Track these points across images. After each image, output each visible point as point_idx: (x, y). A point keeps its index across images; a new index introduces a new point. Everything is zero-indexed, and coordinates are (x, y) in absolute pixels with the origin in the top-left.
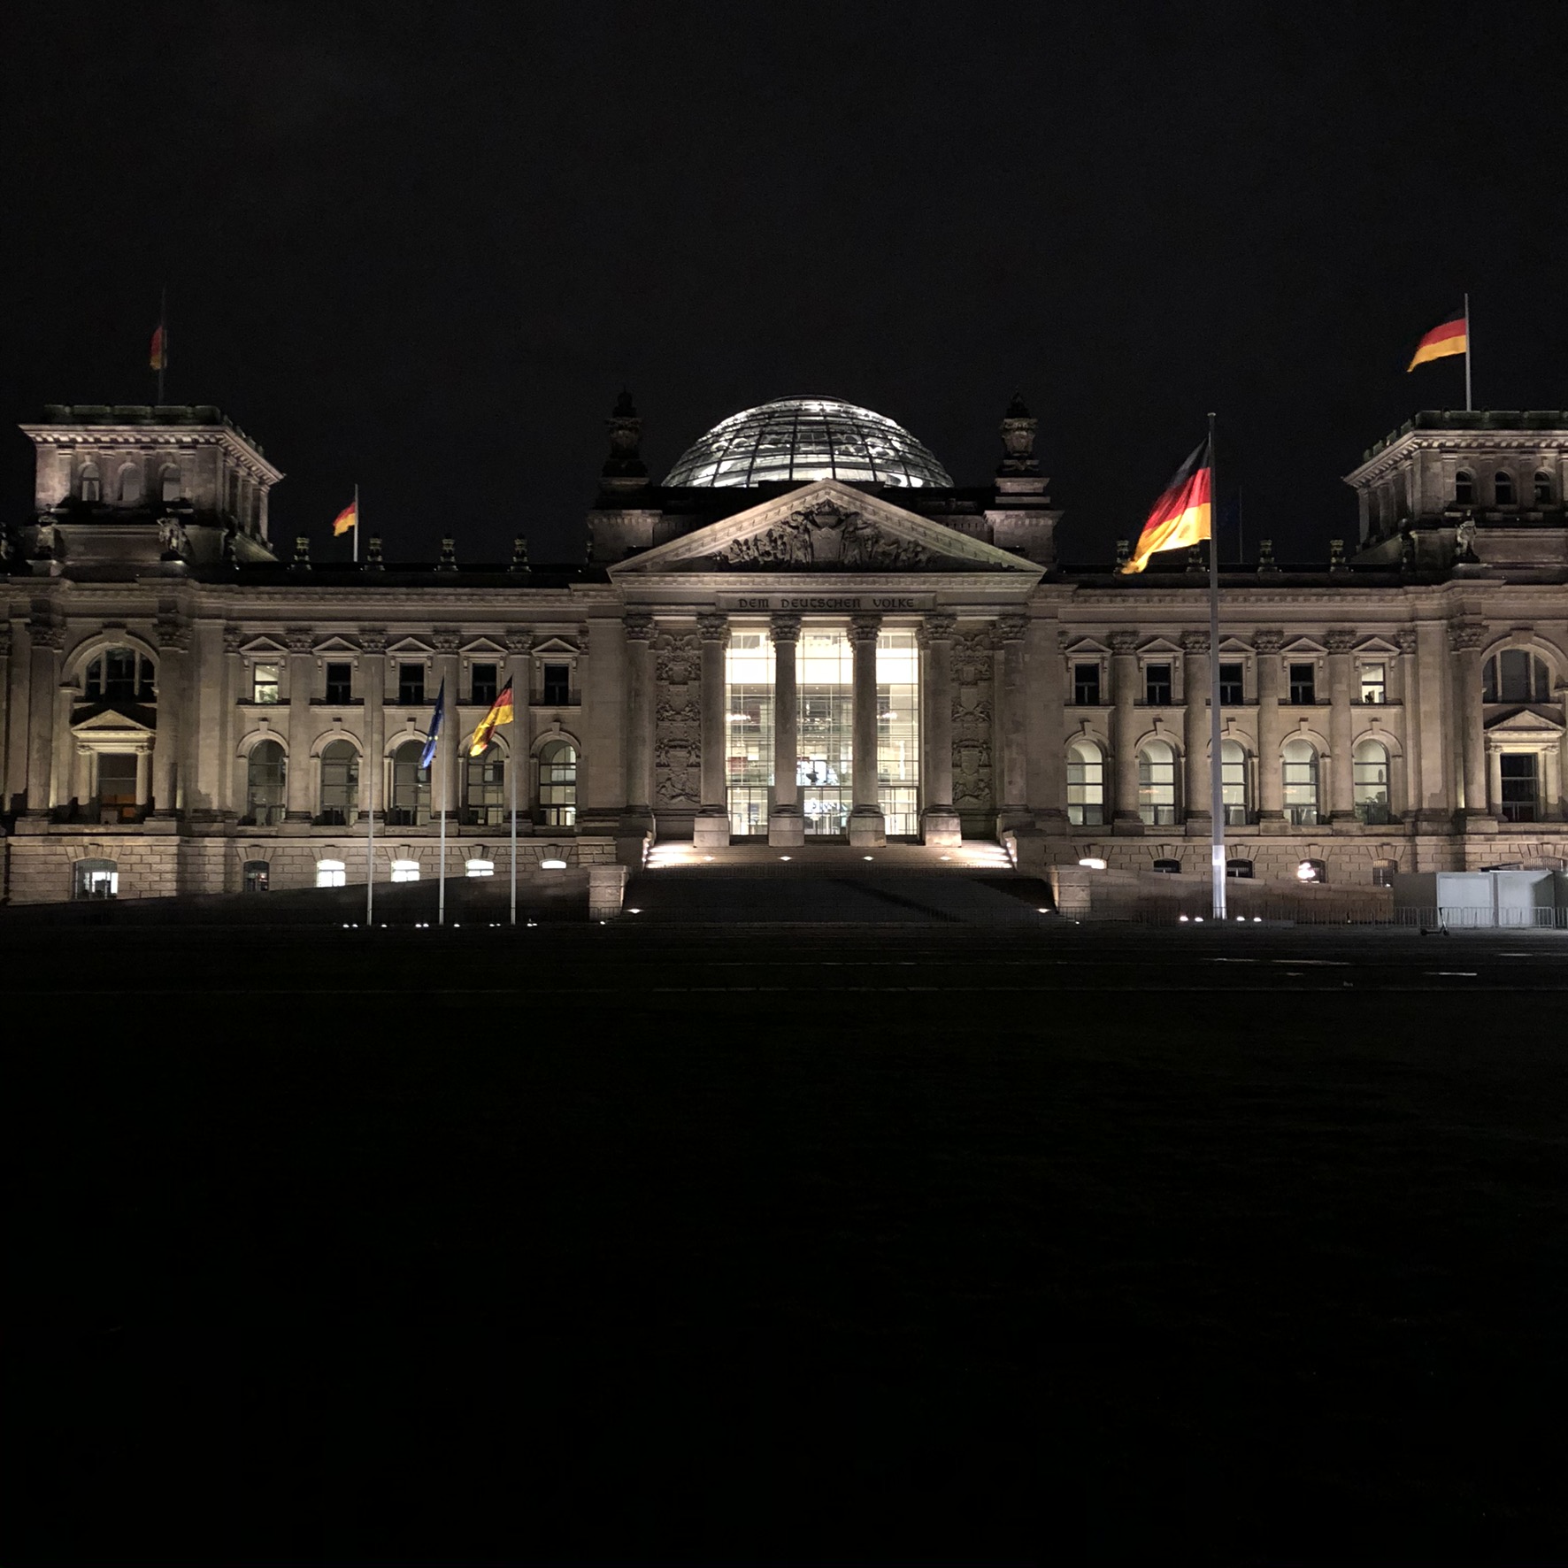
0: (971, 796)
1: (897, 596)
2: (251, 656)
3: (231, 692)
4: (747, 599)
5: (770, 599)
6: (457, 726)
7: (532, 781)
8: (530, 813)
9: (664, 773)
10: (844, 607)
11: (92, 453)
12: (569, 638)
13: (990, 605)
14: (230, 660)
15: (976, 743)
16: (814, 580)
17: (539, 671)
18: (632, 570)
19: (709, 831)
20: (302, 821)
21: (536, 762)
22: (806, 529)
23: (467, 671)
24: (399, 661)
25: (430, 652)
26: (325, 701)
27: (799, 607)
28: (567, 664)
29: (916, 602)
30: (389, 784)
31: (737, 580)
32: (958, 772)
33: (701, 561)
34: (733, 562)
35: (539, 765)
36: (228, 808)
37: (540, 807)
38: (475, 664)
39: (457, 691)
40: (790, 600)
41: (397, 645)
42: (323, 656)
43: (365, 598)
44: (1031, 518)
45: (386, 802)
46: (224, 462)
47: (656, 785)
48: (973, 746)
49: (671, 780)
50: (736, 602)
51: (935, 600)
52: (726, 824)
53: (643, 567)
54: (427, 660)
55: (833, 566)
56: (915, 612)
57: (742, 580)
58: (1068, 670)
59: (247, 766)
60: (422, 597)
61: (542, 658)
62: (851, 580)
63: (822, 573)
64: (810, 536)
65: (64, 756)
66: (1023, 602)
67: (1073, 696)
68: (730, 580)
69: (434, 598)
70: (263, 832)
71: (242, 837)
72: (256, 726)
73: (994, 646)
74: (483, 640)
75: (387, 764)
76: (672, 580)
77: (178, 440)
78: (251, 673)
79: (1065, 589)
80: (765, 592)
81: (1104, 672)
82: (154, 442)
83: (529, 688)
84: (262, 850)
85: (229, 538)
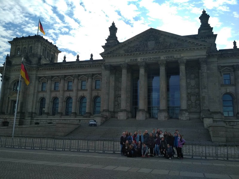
0: (194, 108)
1: (170, 55)
2: (41, 81)
3: (36, 88)
4: (132, 59)
5: (138, 59)
6: (77, 94)
7: (92, 105)
8: (91, 113)
9: (116, 103)
10: (156, 59)
11: (19, 45)
12: (100, 74)
13: (196, 56)
14: (37, 82)
15: (195, 94)
16: (148, 53)
17: (94, 82)
18: (106, 54)
19: (122, 116)
20: (46, 114)
21: (93, 101)
22: (146, 41)
23: (80, 82)
24: (68, 81)
25: (73, 78)
26: (53, 90)
27: (145, 60)
28: (100, 80)
29: (175, 56)
30: (64, 107)
31: (130, 55)
32: (190, 102)
33: (122, 52)
34: (129, 51)
35: (94, 102)
36: (34, 111)
37: (94, 112)
38: (82, 81)
39: (78, 87)
40: (142, 58)
41: (67, 78)
42: (54, 81)
43: (62, 68)
44: (208, 37)
45: (63, 110)
46: (41, 45)
47: (115, 106)
48: (194, 95)
49: (118, 104)
50: (130, 60)
51: (180, 55)
52: (126, 114)
53: (108, 53)
54: (72, 81)
55: (153, 49)
56: (175, 59)
57: (131, 55)
58: (221, 76)
59: (40, 103)
60: (72, 68)
61: (95, 79)
62: (158, 52)
63: (150, 51)
64: (147, 43)
65: (7, 102)
66: (205, 54)
67: (223, 82)
68: (128, 55)
69: (74, 67)
70: (39, 117)
71: (35, 117)
72: (41, 95)
73: (199, 69)
74: (83, 76)
75: (64, 102)
76: (115, 56)
77: (32, 41)
78: (41, 85)
79: (219, 53)
80: (136, 57)
81: (232, 76)
82: (28, 42)
83: (92, 85)
84: (38, 120)
85: (40, 59)
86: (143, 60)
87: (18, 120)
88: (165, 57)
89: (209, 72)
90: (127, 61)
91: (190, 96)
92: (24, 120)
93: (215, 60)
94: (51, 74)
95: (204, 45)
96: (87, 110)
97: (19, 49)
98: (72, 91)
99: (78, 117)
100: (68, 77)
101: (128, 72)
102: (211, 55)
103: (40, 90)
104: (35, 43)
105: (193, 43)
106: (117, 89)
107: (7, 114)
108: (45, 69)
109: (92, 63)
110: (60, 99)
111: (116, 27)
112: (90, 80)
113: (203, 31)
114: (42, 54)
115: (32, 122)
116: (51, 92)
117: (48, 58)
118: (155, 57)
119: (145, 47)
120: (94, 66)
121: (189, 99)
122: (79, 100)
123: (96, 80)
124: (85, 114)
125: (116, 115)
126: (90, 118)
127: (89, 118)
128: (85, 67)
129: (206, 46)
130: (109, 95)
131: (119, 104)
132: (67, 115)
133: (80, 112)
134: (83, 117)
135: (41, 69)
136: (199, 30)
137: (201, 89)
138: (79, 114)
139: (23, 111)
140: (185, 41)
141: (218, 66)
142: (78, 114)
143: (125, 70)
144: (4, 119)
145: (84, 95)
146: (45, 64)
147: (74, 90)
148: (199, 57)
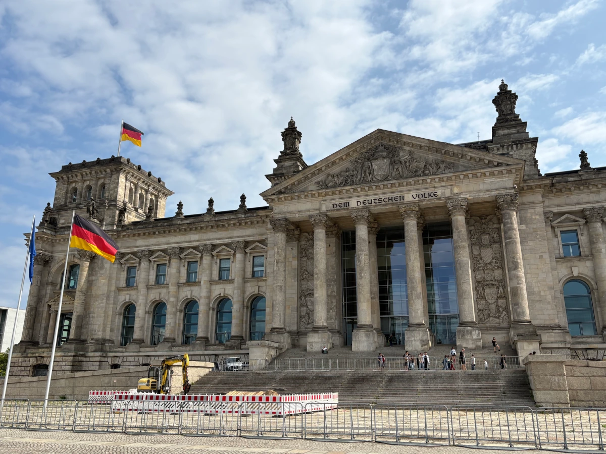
0: (495, 317)
1: (427, 191)
2: (125, 264)
3: (114, 281)
4: (337, 203)
5: (350, 202)
6: (210, 291)
7: (245, 319)
8: (242, 337)
9: (304, 310)
10: (394, 201)
11: (75, 182)
12: (262, 242)
13: (489, 190)
14: (116, 266)
15: (494, 283)
16: (374, 187)
17: (249, 261)
18: (274, 194)
19: (316, 342)
20: (137, 344)
21: (247, 308)
22: (369, 160)
23: (216, 263)
24: (187, 260)
25: (200, 255)
26: (153, 283)
27: (367, 204)
28: (263, 256)
29: (439, 193)
30: (179, 324)
31: (330, 193)
32: (483, 302)
33: (312, 186)
34: (329, 185)
35: (251, 311)
36: (108, 337)
37: (250, 333)
38: (221, 260)
39: (211, 274)
40: (361, 201)
41: (185, 253)
42: (155, 261)
43: (173, 231)
44: (517, 144)
45: (176, 333)
46: (126, 179)
47: (300, 317)
48: (493, 285)
49: (308, 314)
50: (331, 206)
51: (452, 190)
52: (326, 337)
53: (280, 192)
54: (198, 260)
55: (386, 178)
56: (440, 199)
57: (334, 193)
58: (556, 236)
59: (122, 317)
60: (196, 228)
61: (251, 253)
62: (397, 185)
63: (378, 182)
64: (372, 164)
65: (45, 315)
66: (512, 186)
67: (561, 251)
68: (326, 194)
69: (202, 228)
70: (120, 349)
71: (110, 352)
72: (125, 297)
73: (500, 221)
74: (223, 247)
75: (178, 313)
76: (296, 198)
77: (105, 171)
78: (126, 272)
79: (544, 182)
80: (347, 198)
81: (582, 235)
82: (96, 173)
83: (244, 270)
84: (118, 359)
85: (123, 211)
86: (362, 205)
87: (71, 359)
88: (415, 197)
90: (324, 209)
91: (483, 289)
92: (83, 359)
93: (538, 197)
94: (147, 246)
95: (508, 165)
96: (234, 331)
97: (75, 190)
98: (198, 284)
99: (212, 347)
100: (188, 251)
101: (327, 234)
102: (525, 188)
103: (123, 283)
104: (112, 175)
105: (480, 160)
106: (304, 275)
107: (45, 346)
108: (134, 235)
109: (243, 216)
110: (168, 306)
111: (298, 129)
112: (239, 256)
113: (501, 132)
114: (127, 200)
115: (104, 364)
116: (148, 289)
117: (141, 207)
118: (390, 195)
119: (365, 174)
120: (249, 223)
121: (480, 297)
122: (216, 306)
123: (254, 257)
124: (228, 341)
125: (302, 341)
126: (241, 349)
127: (237, 349)
128: (227, 225)
129: (512, 167)
130: (285, 292)
131: (310, 314)
132: (186, 343)
133: (218, 336)
134: (223, 347)
135: (124, 236)
136: (494, 130)
137: (507, 271)
138: (216, 339)
139: (83, 338)
140: (460, 156)
141: (546, 213)
142: (213, 342)
143: (320, 230)
144: (36, 357)
145: (226, 292)
146: (135, 223)
147: (202, 283)
148: (497, 192)
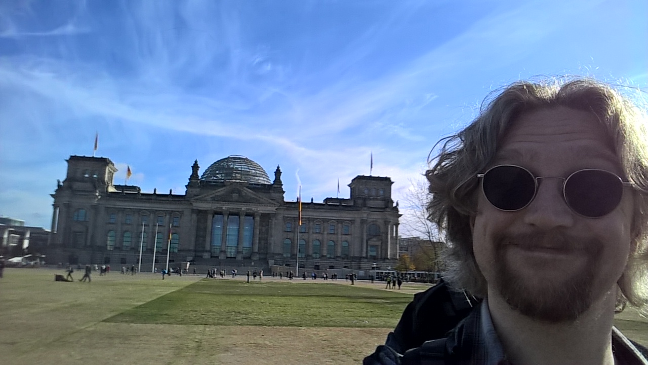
0: (263, 250)
2: (110, 212)
3: (105, 220)
9: (198, 242)
12: (179, 212)
14: (105, 213)
16: (232, 204)
17: (172, 219)
18: (194, 200)
19: (206, 255)
23: (156, 218)
24: (142, 215)
25: (149, 213)
27: (229, 209)
28: (179, 218)
31: (216, 203)
32: (260, 245)
33: (209, 198)
34: (216, 199)
36: (102, 245)
38: (159, 217)
39: (154, 222)
40: (227, 207)
41: (142, 212)
42: (126, 213)
48: (264, 239)
51: (257, 209)
52: (210, 254)
55: (237, 201)
56: (253, 211)
61: (173, 216)
62: (240, 204)
63: (234, 202)
66: (275, 211)
69: (152, 202)
71: (104, 252)
72: (110, 227)
73: (269, 220)
74: (161, 211)
76: (203, 202)
78: (109, 216)
79: (285, 206)
80: (222, 205)
83: (170, 222)
84: (109, 255)
89: (276, 221)
91: (261, 240)
93: (281, 212)
95: (275, 204)
98: (147, 225)
103: (108, 222)
106: (199, 229)
108: (117, 200)
109: (171, 199)
110: (133, 234)
112: (168, 216)
115: (102, 257)
116: (122, 225)
118: (237, 207)
120: (176, 202)
128: (164, 203)
134: (160, 254)
135: (111, 200)
136: (274, 182)
141: (284, 217)
145: (161, 231)
146: (113, 193)
147: (150, 225)
148: (271, 211)
